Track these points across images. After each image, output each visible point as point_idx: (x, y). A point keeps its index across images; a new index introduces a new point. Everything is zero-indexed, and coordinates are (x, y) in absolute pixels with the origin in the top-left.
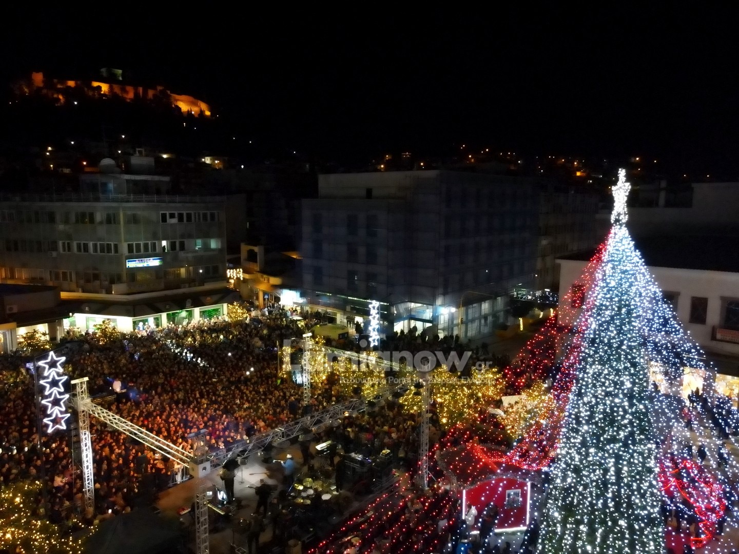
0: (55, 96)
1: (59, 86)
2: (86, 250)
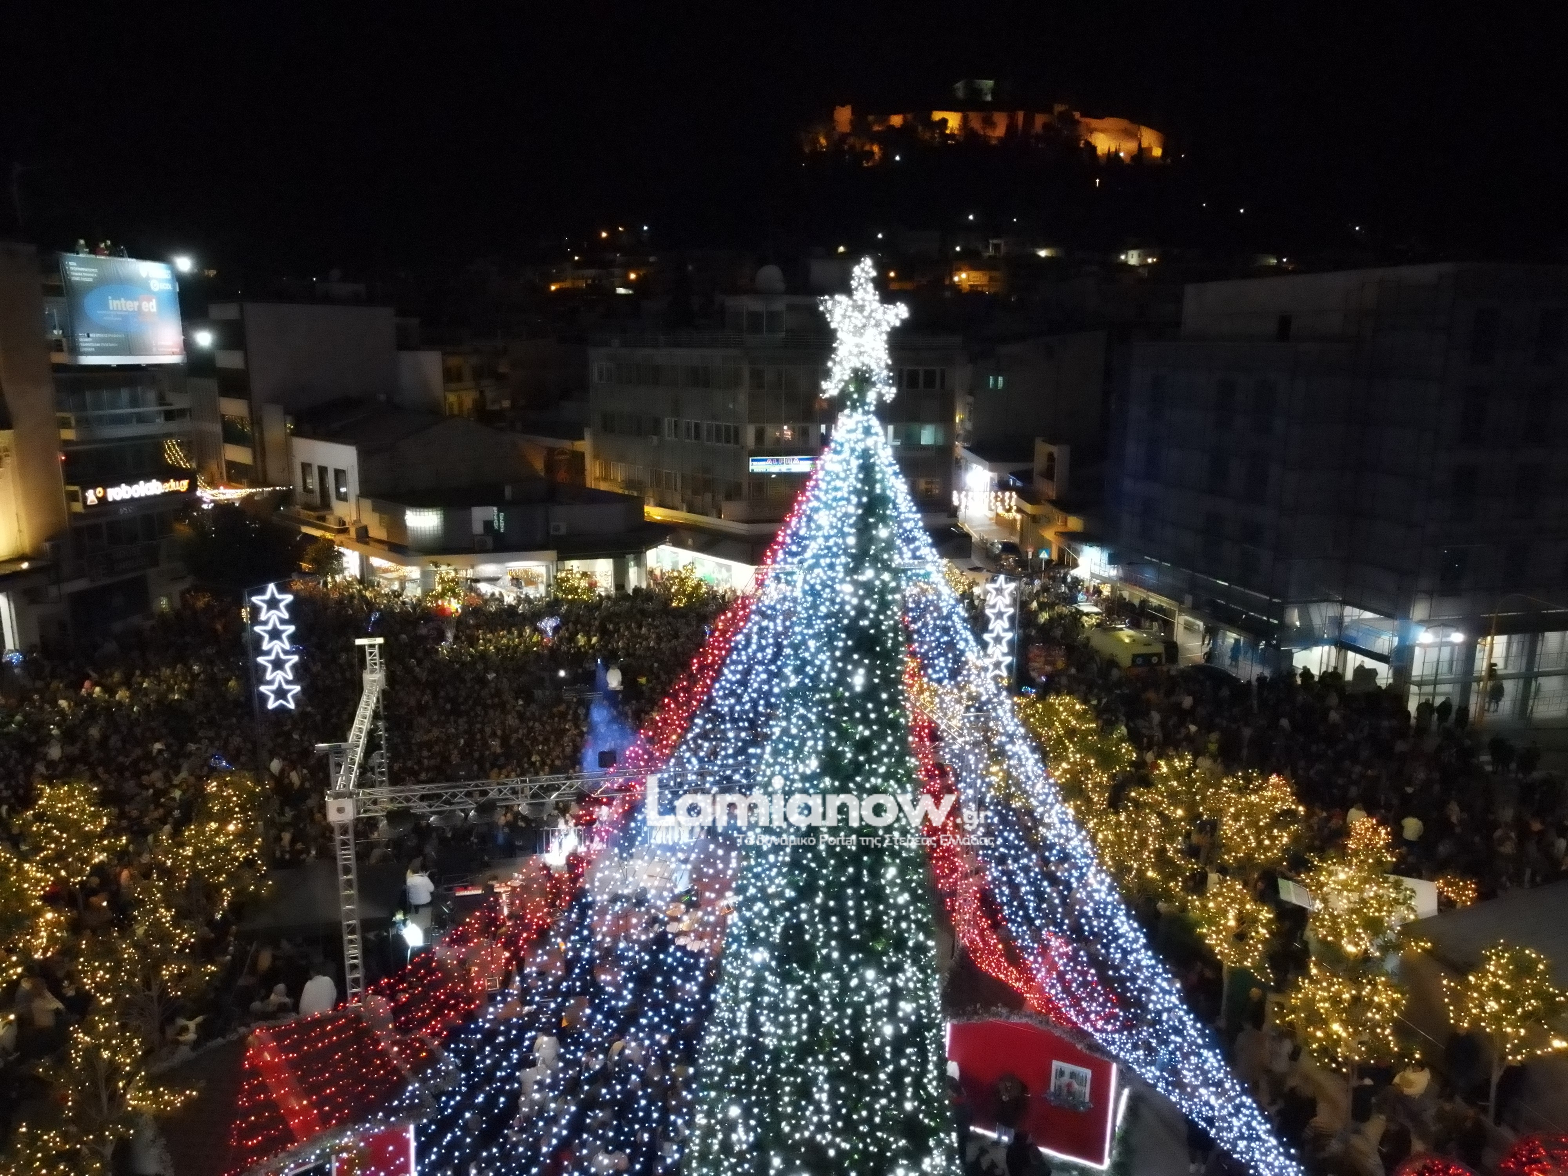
0: (867, 148)
1: (876, 128)
2: (697, 436)
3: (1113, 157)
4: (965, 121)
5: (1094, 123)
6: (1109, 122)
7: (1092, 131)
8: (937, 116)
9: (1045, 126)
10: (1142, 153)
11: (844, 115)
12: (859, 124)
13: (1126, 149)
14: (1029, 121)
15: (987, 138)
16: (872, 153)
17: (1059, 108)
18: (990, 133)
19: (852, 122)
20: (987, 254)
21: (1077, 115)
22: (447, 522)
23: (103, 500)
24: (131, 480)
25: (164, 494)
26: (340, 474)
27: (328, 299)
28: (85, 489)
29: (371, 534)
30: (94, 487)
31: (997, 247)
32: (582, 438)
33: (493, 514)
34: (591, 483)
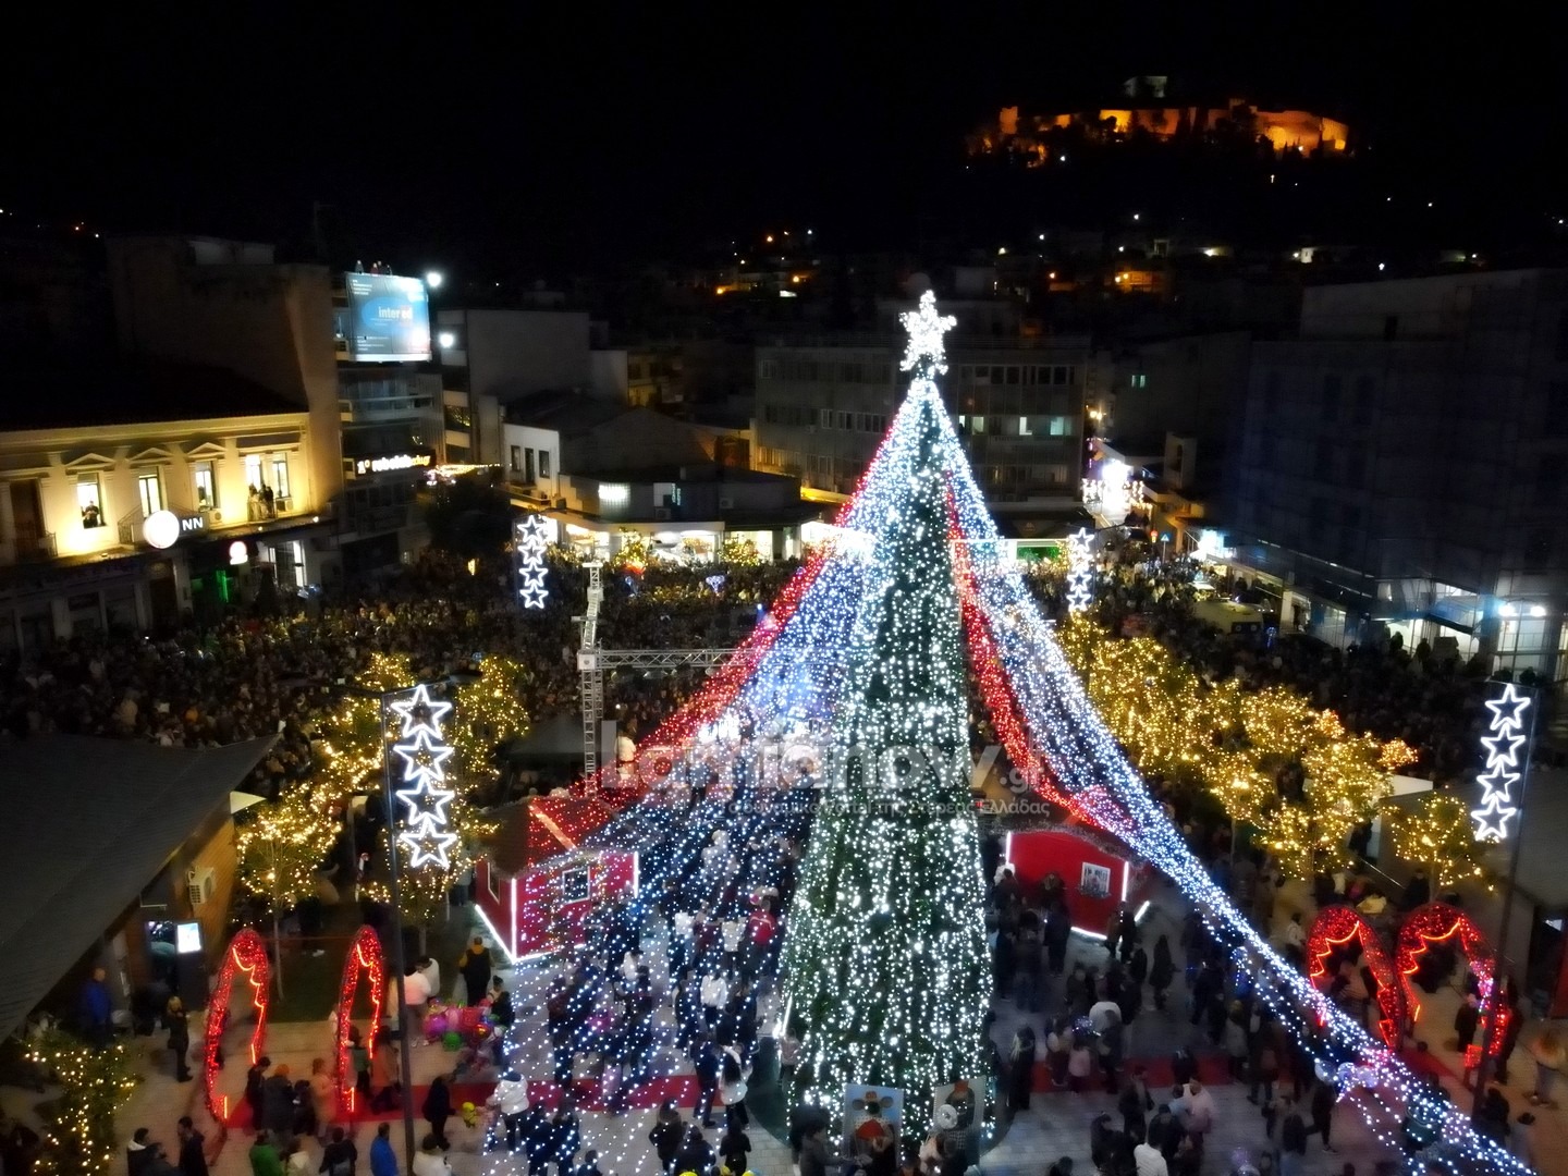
0: (1032, 149)
1: (1043, 129)
2: (849, 425)
3: (1291, 153)
4: (1134, 120)
5: (1273, 117)
6: (1289, 115)
7: (1269, 125)
8: (1106, 114)
9: (1219, 122)
10: (1322, 148)
11: (1010, 117)
12: (1026, 128)
13: (1305, 143)
14: (1202, 117)
15: (1156, 136)
16: (1036, 155)
17: (1234, 103)
18: (1159, 130)
19: (1018, 124)
20: (1150, 255)
21: (1254, 109)
22: (633, 494)
23: (369, 470)
24: (389, 455)
25: (413, 468)
26: (544, 455)
27: (532, 306)
28: (357, 461)
29: (568, 506)
30: (364, 460)
31: (1162, 247)
32: (747, 427)
33: (673, 491)
34: (754, 466)
